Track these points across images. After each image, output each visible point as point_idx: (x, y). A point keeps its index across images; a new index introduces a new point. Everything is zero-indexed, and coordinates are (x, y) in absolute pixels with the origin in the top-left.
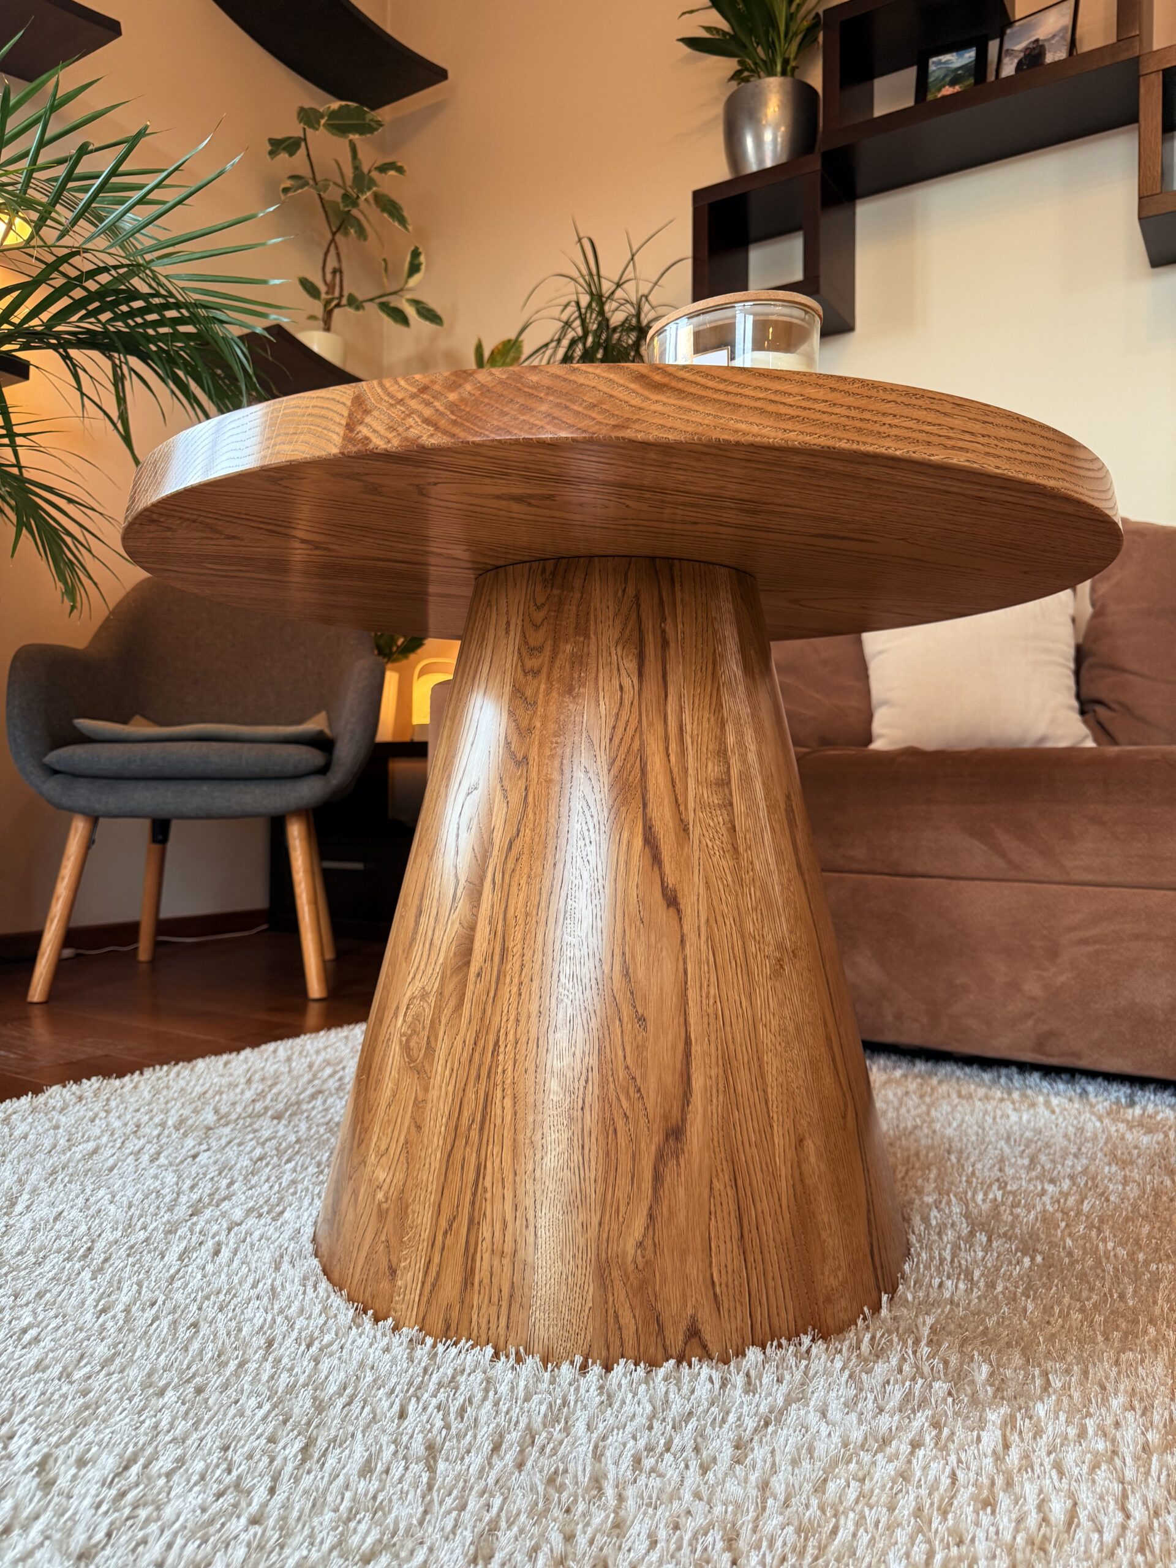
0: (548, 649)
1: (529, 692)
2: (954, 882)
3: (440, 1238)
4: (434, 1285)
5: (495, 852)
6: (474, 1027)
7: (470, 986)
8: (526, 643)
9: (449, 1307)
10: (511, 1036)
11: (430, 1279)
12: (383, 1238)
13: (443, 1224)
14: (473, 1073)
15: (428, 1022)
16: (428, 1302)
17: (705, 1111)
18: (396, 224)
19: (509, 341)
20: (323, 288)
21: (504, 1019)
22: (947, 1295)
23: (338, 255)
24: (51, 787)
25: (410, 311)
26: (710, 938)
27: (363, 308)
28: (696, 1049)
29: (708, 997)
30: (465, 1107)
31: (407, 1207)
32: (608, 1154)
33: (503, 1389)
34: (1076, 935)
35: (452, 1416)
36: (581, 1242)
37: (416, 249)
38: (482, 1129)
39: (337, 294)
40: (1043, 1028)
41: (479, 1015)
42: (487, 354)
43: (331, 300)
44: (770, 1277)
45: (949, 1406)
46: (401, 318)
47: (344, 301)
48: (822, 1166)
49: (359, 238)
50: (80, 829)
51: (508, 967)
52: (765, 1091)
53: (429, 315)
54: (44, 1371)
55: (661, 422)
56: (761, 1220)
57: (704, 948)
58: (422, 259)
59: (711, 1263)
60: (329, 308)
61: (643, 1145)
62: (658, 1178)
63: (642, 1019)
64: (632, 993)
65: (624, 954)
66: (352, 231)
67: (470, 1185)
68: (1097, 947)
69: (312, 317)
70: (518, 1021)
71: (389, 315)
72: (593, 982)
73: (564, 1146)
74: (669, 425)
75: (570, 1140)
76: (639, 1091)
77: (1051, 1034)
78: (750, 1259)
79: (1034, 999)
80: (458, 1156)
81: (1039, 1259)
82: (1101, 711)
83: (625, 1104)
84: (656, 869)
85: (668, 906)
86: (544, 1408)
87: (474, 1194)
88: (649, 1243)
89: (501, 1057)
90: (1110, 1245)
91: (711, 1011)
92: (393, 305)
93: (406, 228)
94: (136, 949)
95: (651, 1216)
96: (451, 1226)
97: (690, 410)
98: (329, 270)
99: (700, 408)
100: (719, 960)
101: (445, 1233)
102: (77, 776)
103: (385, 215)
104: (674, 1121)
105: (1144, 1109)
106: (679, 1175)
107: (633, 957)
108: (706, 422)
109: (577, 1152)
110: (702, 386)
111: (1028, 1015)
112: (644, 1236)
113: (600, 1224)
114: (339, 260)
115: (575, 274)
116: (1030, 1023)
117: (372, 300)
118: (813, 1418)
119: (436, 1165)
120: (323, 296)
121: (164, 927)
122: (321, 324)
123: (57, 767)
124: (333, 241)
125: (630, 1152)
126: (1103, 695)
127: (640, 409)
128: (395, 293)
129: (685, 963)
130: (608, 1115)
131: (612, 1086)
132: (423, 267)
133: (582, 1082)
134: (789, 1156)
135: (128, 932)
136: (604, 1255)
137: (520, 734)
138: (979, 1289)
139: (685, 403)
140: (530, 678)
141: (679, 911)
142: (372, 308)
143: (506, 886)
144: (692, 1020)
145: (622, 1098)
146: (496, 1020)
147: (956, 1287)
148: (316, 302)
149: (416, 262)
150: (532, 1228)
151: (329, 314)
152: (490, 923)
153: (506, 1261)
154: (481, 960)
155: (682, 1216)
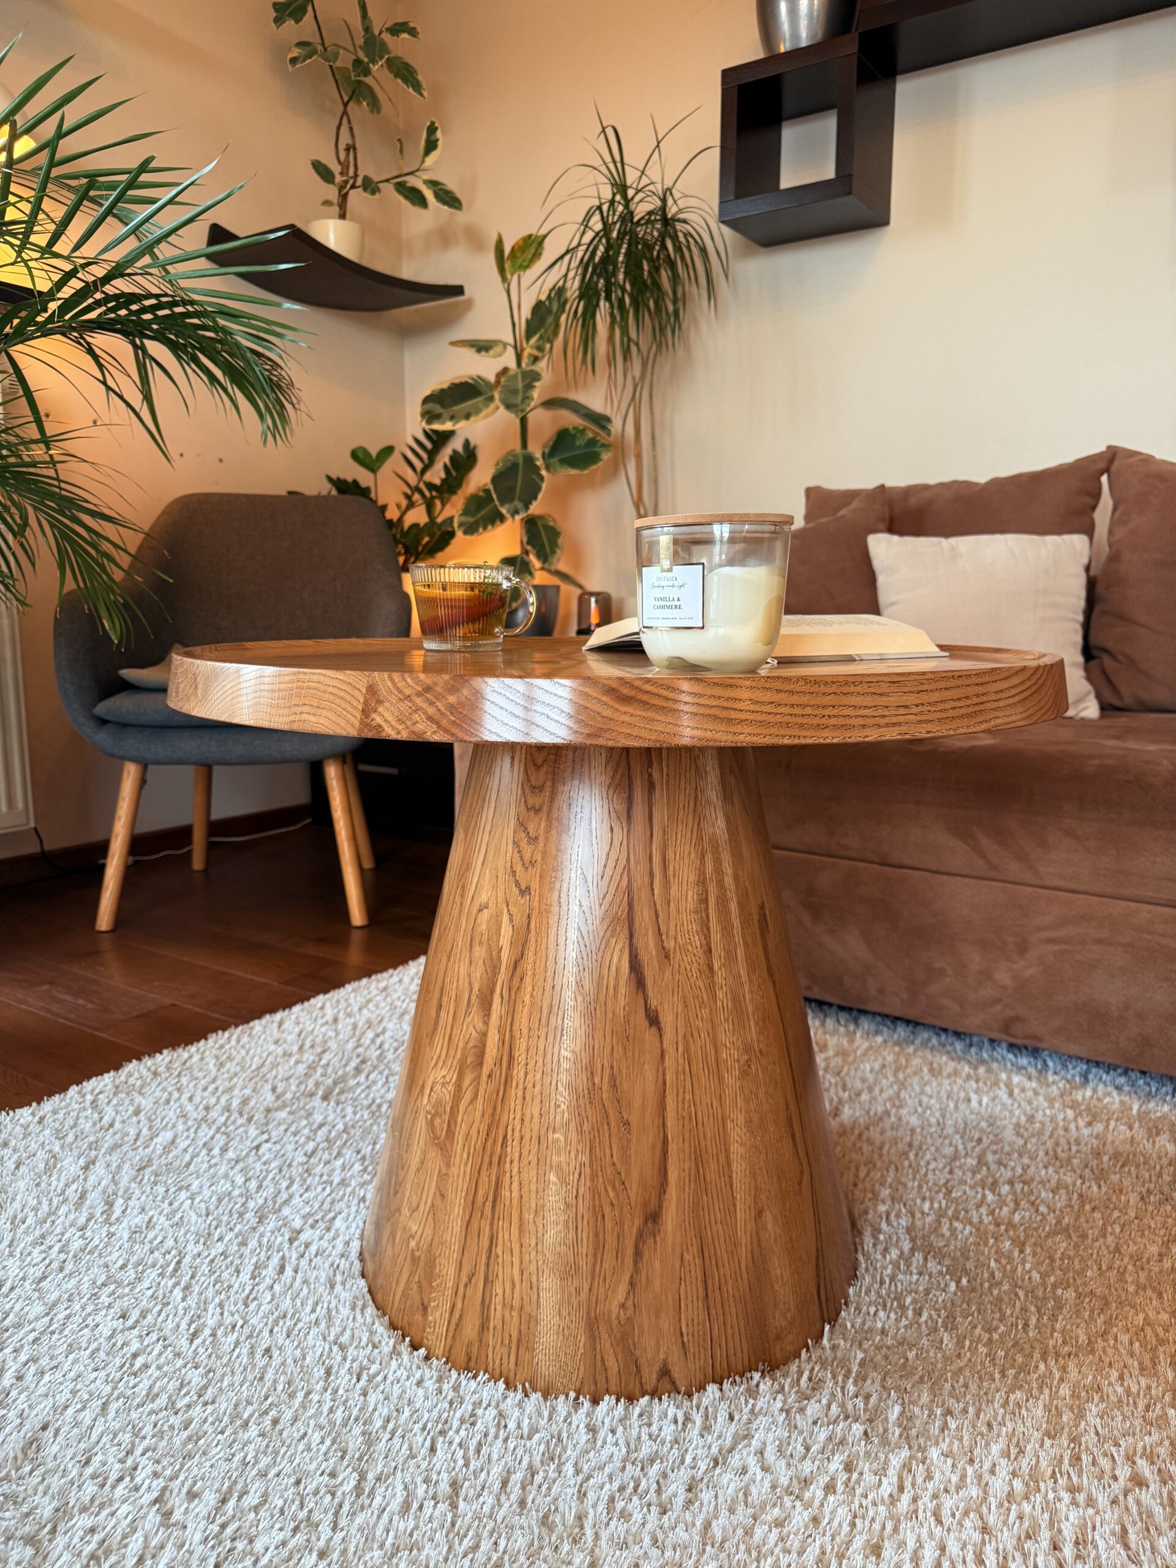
0: (548, 789)
1: (531, 828)
2: (938, 876)
3: (461, 1288)
4: (457, 1325)
5: (503, 970)
6: (487, 1120)
7: (483, 1085)
8: (529, 781)
9: (470, 1344)
10: (517, 1134)
11: (454, 1320)
12: (416, 1279)
13: (464, 1279)
14: (487, 1160)
15: (448, 1109)
16: (454, 1337)
17: (678, 1199)
18: (411, 90)
19: (530, 236)
20: (336, 168)
21: (512, 1117)
22: (879, 1325)
23: (351, 129)
24: (102, 737)
25: (429, 194)
26: (687, 1050)
27: (379, 190)
28: (673, 1147)
29: (683, 1102)
30: (480, 1186)
31: (435, 1260)
32: (597, 1235)
33: (512, 1425)
34: (1044, 935)
35: (471, 1453)
36: (575, 1303)
37: (433, 123)
38: (494, 1207)
39: (351, 173)
40: (1011, 1013)
41: (490, 1111)
42: (507, 250)
43: (346, 182)
44: (729, 1327)
45: (861, 1448)
46: (417, 198)
47: (359, 182)
48: (778, 1230)
49: (372, 111)
50: (132, 772)
51: (515, 1072)
52: (730, 1177)
53: (449, 199)
54: (153, 1401)
55: (628, 731)
56: (723, 1281)
57: (681, 1060)
58: (439, 134)
59: (680, 1319)
60: (345, 191)
61: (626, 1227)
62: (638, 1254)
63: (627, 1123)
64: (618, 1101)
65: (612, 1068)
66: (365, 103)
67: (485, 1251)
68: (1063, 947)
69: (327, 203)
70: (522, 1120)
71: (406, 197)
72: (586, 1091)
73: (560, 1227)
74: (635, 734)
75: (566, 1222)
76: (623, 1183)
77: (1017, 1019)
78: (713, 1312)
79: (1004, 987)
80: (475, 1225)
81: (964, 1281)
82: (1107, 661)
83: (612, 1194)
84: (641, 994)
85: (651, 1025)
86: (542, 1447)
87: (489, 1258)
88: (630, 1303)
89: (509, 1149)
90: (1028, 1266)
91: (685, 1114)
92: (408, 185)
93: (421, 95)
94: (190, 851)
95: (632, 1284)
96: (470, 1280)
97: (653, 720)
98: (342, 146)
99: (662, 718)
100: (694, 1070)
101: (466, 1286)
102: (125, 725)
103: (399, 81)
104: (652, 1207)
105: (1095, 1091)
106: (655, 1250)
107: (620, 1071)
108: (667, 730)
109: (572, 1233)
110: (664, 697)
111: (997, 1001)
112: (626, 1299)
113: (590, 1290)
114: (353, 136)
115: (598, 162)
116: (999, 1007)
117: (387, 181)
118: (752, 1461)
119: (457, 1229)
120: (338, 179)
121: (216, 828)
122: (336, 209)
123: (106, 718)
124: (345, 112)
125: (615, 1234)
126: (1109, 645)
127: (611, 719)
128: (412, 173)
129: (664, 1074)
130: (597, 1203)
131: (601, 1180)
132: (440, 143)
133: (576, 1176)
134: (749, 1227)
135: (183, 835)
136: (593, 1314)
137: (524, 864)
138: (907, 1318)
139: (649, 714)
140: (532, 813)
141: (659, 1029)
142: (388, 189)
143: (512, 1002)
144: (669, 1123)
145: (610, 1189)
146: (505, 1117)
147: (888, 1317)
148: (331, 186)
149: (433, 138)
150: (535, 1289)
151: (344, 198)
152: (499, 1032)
153: (515, 1314)
154: (492, 1063)
155: (657, 1283)
